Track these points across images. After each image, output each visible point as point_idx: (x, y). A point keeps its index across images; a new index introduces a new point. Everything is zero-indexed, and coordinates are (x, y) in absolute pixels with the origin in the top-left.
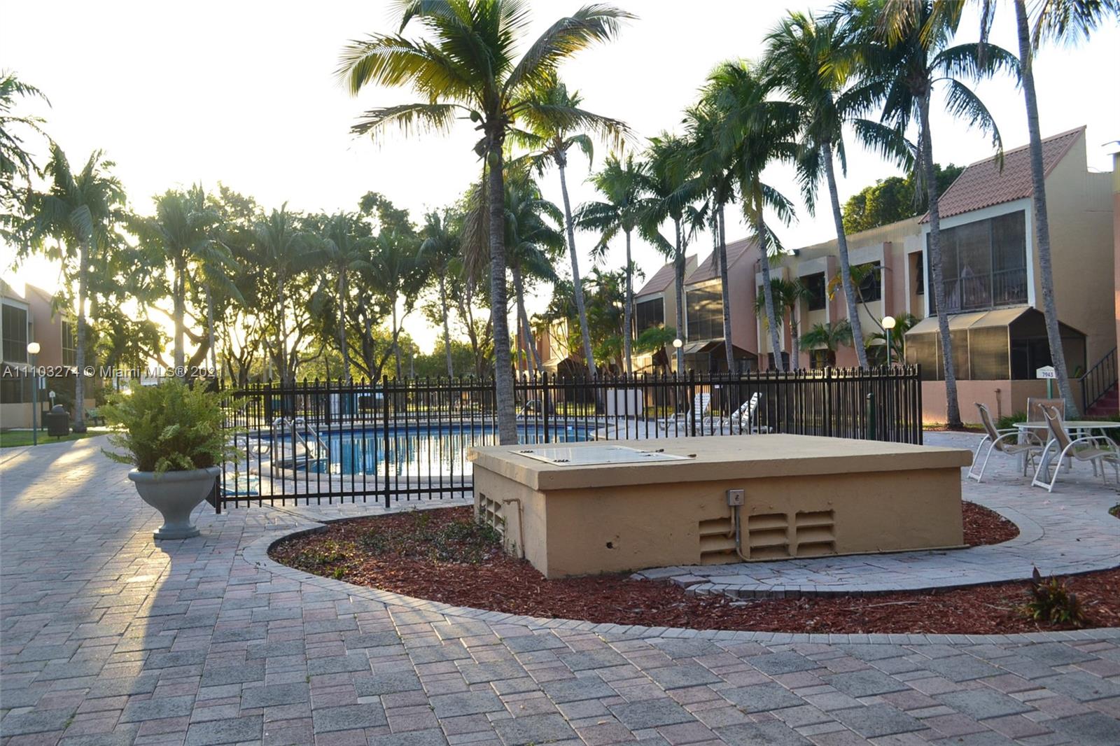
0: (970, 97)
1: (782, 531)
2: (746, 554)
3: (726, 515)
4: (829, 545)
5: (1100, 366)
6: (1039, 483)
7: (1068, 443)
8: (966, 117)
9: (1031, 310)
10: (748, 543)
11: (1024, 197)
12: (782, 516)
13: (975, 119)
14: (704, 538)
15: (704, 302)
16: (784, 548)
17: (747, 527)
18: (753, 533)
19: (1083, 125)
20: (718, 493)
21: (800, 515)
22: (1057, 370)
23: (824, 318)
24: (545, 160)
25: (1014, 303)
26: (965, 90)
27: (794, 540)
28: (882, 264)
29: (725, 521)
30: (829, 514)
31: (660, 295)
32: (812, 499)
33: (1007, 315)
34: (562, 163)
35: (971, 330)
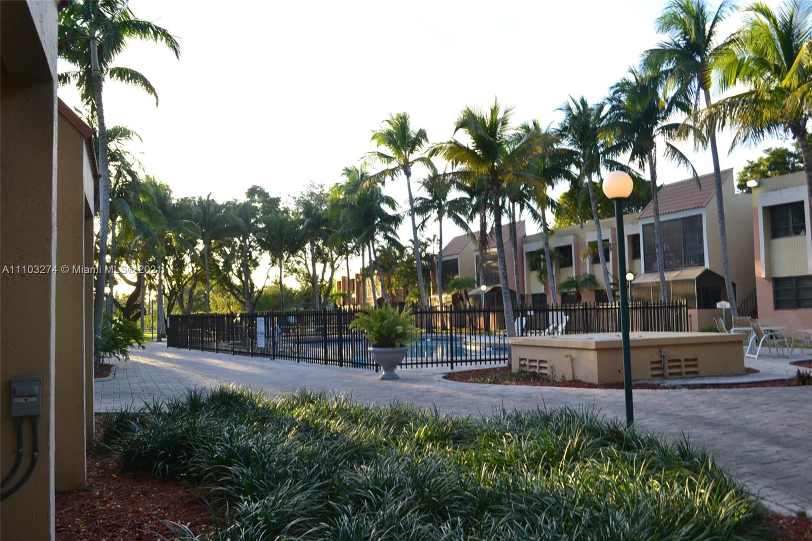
0: (675, 150)
1: (679, 367)
2: (667, 375)
3: (660, 359)
4: (696, 372)
5: (746, 302)
6: (750, 355)
7: (763, 336)
8: (675, 161)
9: (707, 270)
10: (668, 371)
11: (702, 207)
12: (679, 361)
13: (680, 163)
14: (652, 369)
15: (489, 262)
16: (680, 374)
17: (667, 365)
18: (670, 367)
19: (731, 167)
20: (657, 351)
21: (686, 360)
22: (731, 303)
23: (572, 272)
24: (396, 171)
25: (696, 266)
26: (672, 147)
27: (684, 370)
28: (610, 241)
29: (660, 362)
30: (695, 360)
31: (455, 257)
32: (689, 353)
33: (694, 273)
34: (408, 174)
35: (672, 281)
